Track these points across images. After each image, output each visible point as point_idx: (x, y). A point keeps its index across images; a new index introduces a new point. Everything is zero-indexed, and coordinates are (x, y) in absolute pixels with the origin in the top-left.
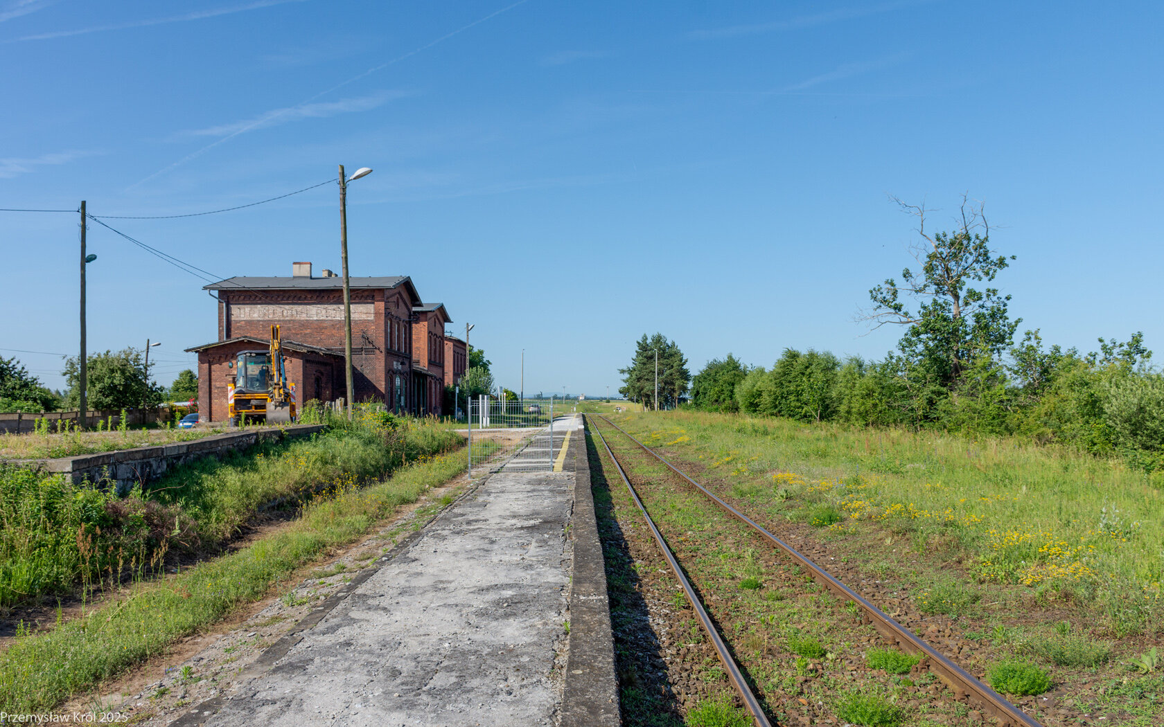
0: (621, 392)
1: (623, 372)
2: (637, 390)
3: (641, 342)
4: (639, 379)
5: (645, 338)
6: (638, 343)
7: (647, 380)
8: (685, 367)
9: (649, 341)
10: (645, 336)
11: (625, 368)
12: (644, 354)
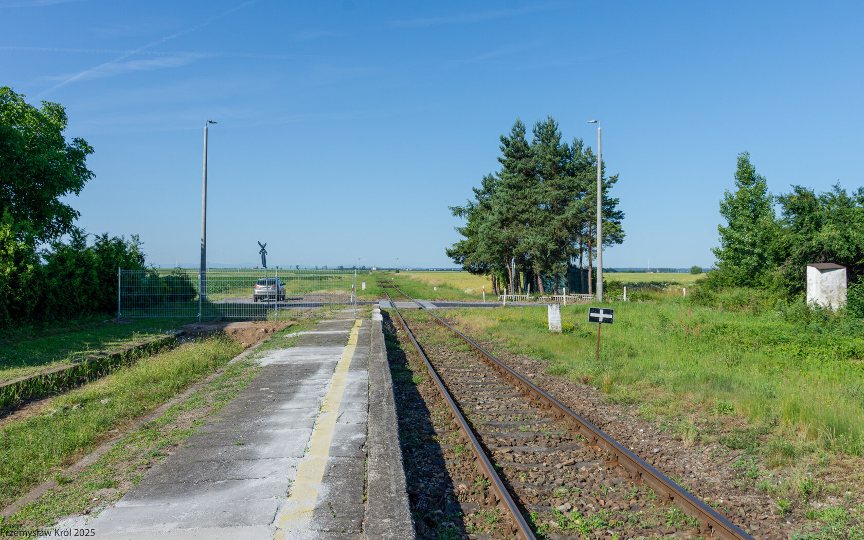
0: (450, 254)
1: (459, 212)
2: (497, 248)
3: (510, 139)
4: (505, 222)
5: (519, 130)
6: (503, 140)
7: (524, 223)
8: (611, 194)
9: (529, 136)
10: (519, 125)
11: (464, 205)
12: (519, 166)
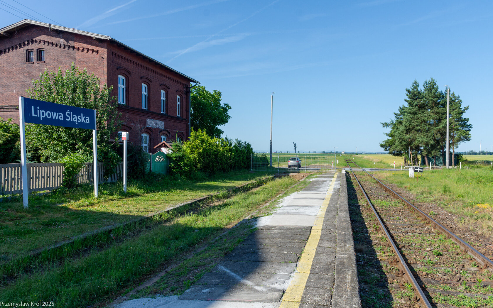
0: (382, 146)
1: (386, 125)
2: (404, 143)
3: (411, 90)
4: (408, 131)
5: (416, 85)
6: (408, 91)
7: (418, 131)
8: (464, 116)
9: (421, 88)
10: (416, 83)
11: (389, 122)
12: (415, 103)
